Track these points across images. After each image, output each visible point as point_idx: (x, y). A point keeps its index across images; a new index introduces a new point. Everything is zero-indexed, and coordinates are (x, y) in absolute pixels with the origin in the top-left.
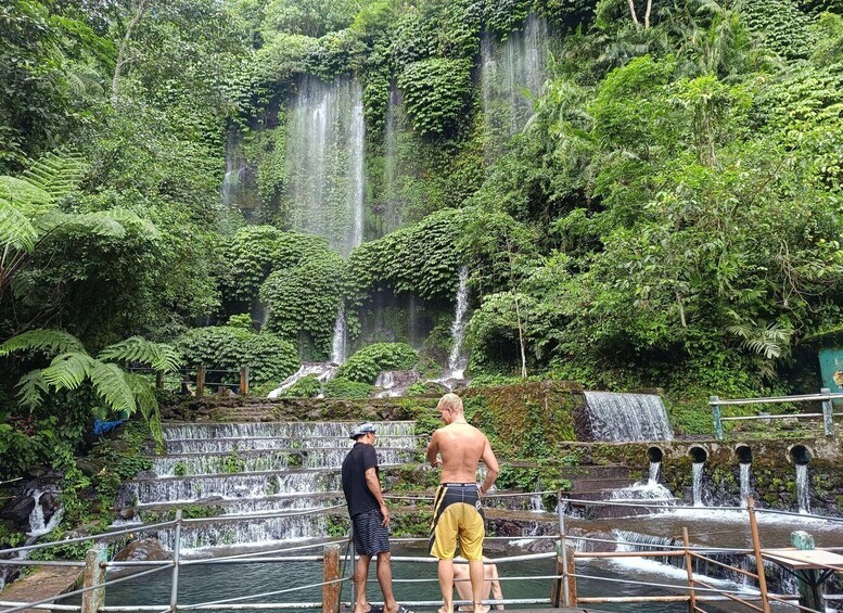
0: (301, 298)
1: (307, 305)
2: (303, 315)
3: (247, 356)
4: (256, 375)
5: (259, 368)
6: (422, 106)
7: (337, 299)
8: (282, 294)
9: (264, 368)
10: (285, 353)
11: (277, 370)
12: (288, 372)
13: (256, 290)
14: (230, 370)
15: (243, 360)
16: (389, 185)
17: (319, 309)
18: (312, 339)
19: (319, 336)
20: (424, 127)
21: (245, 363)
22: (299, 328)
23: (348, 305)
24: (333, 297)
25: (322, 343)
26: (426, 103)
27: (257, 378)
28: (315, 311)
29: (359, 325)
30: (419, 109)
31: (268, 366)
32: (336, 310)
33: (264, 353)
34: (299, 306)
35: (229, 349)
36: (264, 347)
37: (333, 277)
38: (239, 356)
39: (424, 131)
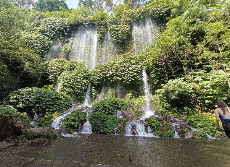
0: (75, 79)
1: (77, 82)
2: (75, 86)
3: (47, 99)
4: (51, 108)
5: (52, 105)
6: (116, 34)
7: (89, 82)
8: (67, 77)
9: (55, 106)
10: (66, 99)
11: (61, 107)
12: (66, 108)
13: (56, 78)
14: (37, 105)
15: (45, 101)
16: (103, 55)
17: (82, 84)
18: (77, 96)
19: (80, 95)
20: (116, 40)
21: (46, 102)
22: (73, 91)
23: (93, 84)
24: (87, 81)
25: (81, 98)
26: (118, 34)
27: (50, 110)
28: (80, 85)
29: (96, 92)
30: (115, 35)
31: (57, 105)
32: (88, 85)
33: (56, 98)
34: (74, 82)
35: (39, 95)
36: (57, 96)
37: (88, 74)
38: (43, 99)
39: (116, 41)
